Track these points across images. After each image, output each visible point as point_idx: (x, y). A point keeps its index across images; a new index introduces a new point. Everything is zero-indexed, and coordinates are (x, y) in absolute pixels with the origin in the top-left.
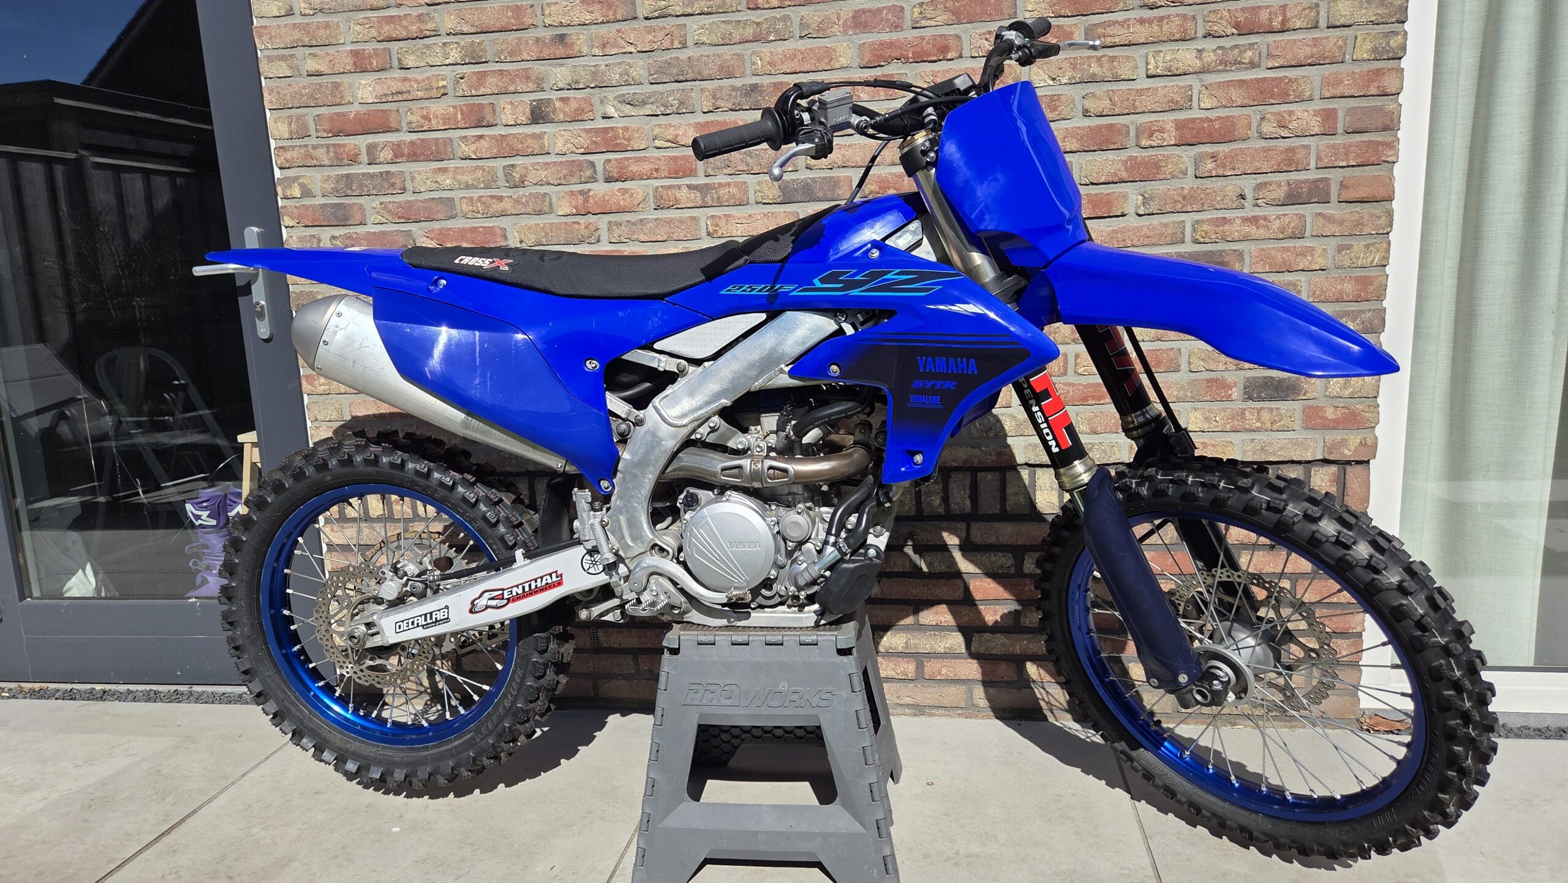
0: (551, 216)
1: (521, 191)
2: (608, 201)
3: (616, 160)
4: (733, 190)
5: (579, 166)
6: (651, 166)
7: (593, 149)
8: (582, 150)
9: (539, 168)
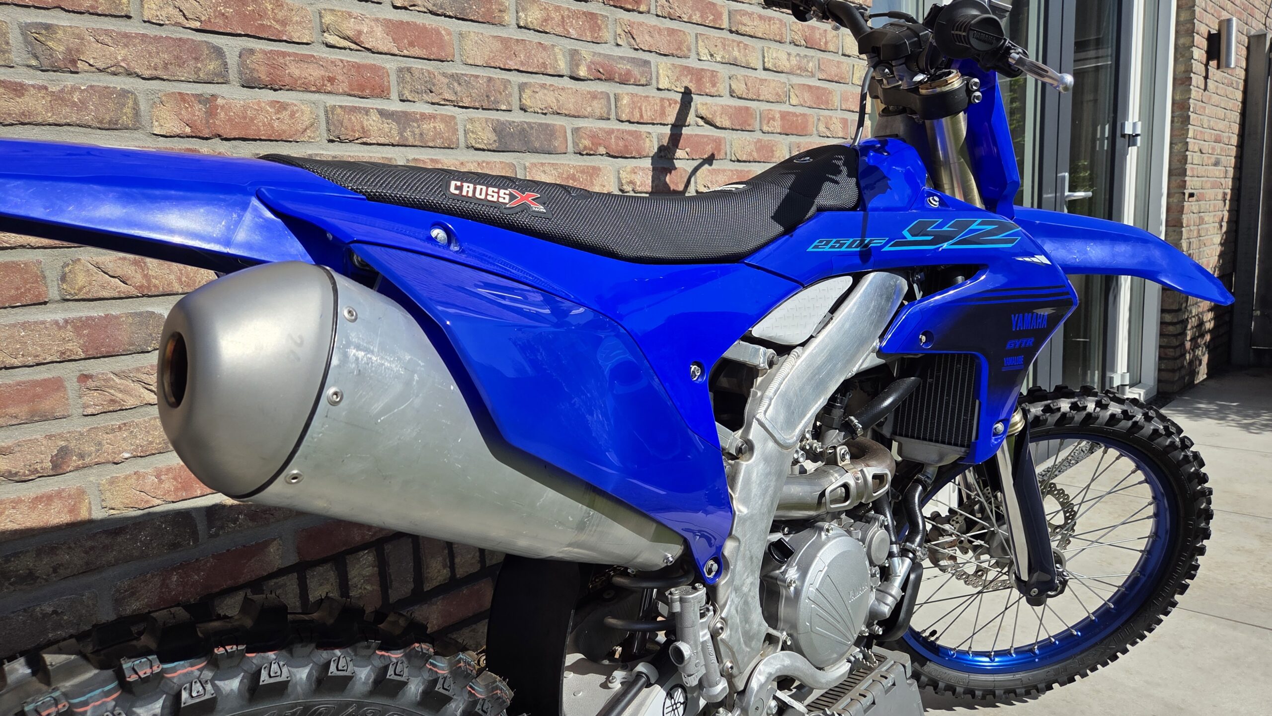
0: (136, 134)
1: (69, 80)
2: (252, 119)
3: (265, 53)
4: (441, 126)
5: (195, 51)
6: (323, 73)
7: (220, 26)
8: (197, 25)
9: (107, 40)
